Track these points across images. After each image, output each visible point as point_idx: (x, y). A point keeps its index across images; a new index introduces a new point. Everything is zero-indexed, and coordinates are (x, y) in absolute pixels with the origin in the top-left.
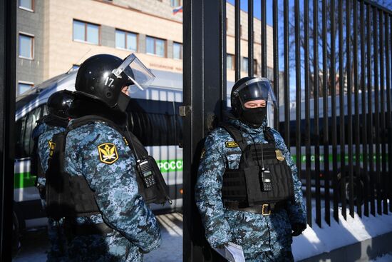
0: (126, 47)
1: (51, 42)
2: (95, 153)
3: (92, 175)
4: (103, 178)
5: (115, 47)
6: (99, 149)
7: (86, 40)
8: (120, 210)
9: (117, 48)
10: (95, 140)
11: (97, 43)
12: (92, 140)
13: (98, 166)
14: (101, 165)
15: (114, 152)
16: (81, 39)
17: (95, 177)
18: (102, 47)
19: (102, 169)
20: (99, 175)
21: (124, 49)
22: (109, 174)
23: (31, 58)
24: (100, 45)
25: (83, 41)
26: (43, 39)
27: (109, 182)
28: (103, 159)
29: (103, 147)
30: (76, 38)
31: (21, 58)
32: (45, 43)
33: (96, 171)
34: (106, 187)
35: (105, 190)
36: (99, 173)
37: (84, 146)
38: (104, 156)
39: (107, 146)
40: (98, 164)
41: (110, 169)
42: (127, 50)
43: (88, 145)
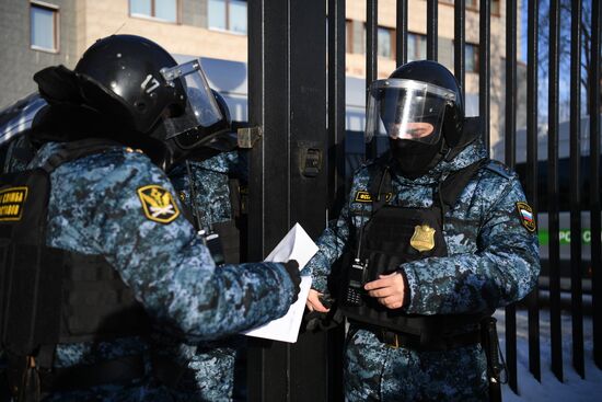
0: (227, 27)
1: (89, 19)
2: (132, 203)
3: (131, 247)
4: (155, 250)
5: (206, 27)
6: (141, 194)
7: (153, 14)
8: (196, 302)
9: (211, 28)
10: (128, 179)
11: (174, 19)
12: (121, 180)
13: (141, 228)
14: (148, 225)
15: (170, 203)
16: (144, 13)
17: (138, 249)
18: (183, 27)
19: (151, 234)
20: (146, 245)
21: (223, 30)
22: (167, 242)
23: (53, 51)
24: (179, 24)
25: (148, 17)
26: (74, 13)
27: (168, 257)
28: (151, 213)
29: (147, 192)
30: (136, 12)
31: (36, 50)
32: (79, 21)
33: (139, 237)
34: (162, 267)
35: (161, 274)
36: (146, 240)
37: (107, 190)
38: (152, 209)
39: (154, 191)
40: (141, 223)
41: (167, 232)
42: (231, 32)
43: (115, 189)
